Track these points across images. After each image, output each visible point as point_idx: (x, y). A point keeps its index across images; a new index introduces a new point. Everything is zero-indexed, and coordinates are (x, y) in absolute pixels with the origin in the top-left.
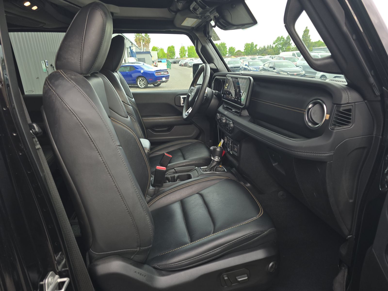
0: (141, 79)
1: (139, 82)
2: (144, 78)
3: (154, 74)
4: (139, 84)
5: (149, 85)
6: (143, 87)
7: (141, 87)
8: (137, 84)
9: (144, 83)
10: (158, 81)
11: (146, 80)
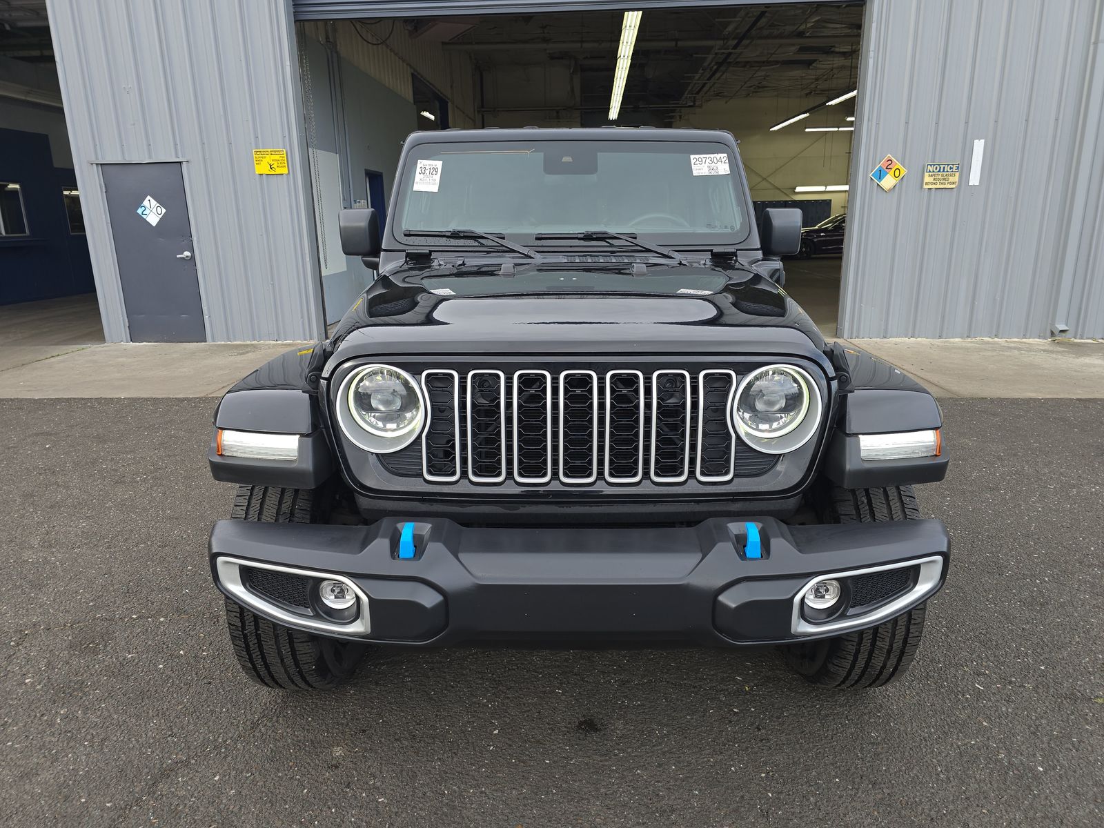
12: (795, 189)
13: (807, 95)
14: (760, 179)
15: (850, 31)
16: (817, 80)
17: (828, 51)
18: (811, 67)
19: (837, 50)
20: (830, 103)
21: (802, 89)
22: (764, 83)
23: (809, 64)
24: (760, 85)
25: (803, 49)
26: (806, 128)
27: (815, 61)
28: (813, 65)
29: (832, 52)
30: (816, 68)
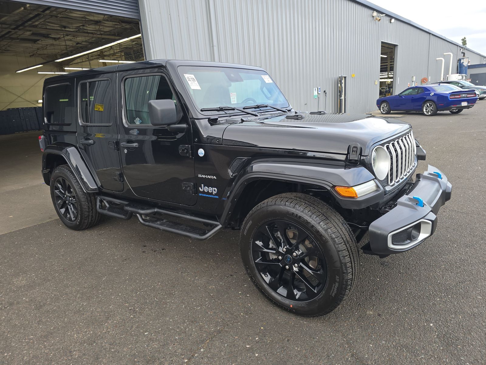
0: (428, 104)
1: (426, 108)
2: (433, 103)
3: (448, 97)
4: (424, 110)
5: (438, 112)
6: (429, 114)
7: (427, 114)
8: (423, 111)
9: (431, 108)
10: (452, 106)
11: (435, 106)
12: (38, 101)
13: (31, 56)
14: (17, 97)
15: (60, 28)
16: (38, 49)
17: (46, 36)
18: (36, 43)
19: (51, 36)
20: (57, 61)
21: (29, 53)
22: (8, 48)
23: (35, 41)
24: (5, 49)
25: (33, 34)
26: (38, 72)
27: (39, 40)
28: (37, 42)
29: (49, 37)
30: (38, 44)
